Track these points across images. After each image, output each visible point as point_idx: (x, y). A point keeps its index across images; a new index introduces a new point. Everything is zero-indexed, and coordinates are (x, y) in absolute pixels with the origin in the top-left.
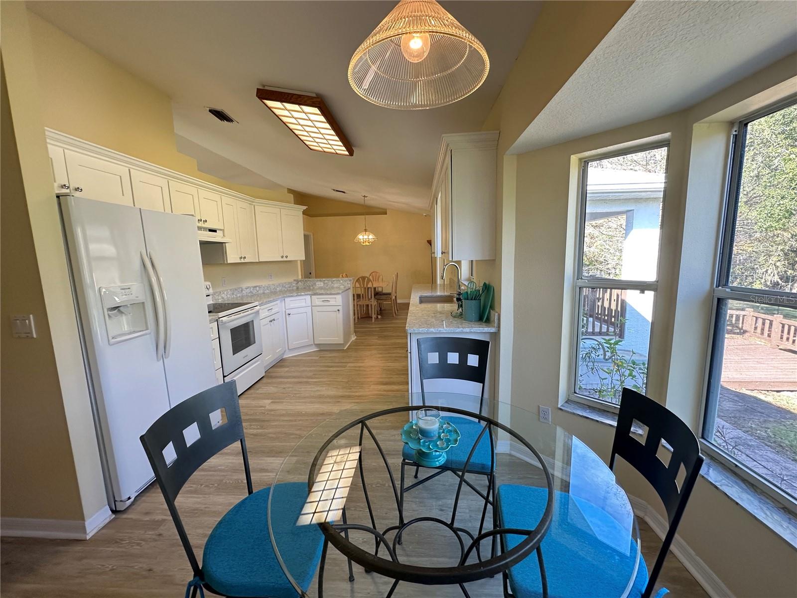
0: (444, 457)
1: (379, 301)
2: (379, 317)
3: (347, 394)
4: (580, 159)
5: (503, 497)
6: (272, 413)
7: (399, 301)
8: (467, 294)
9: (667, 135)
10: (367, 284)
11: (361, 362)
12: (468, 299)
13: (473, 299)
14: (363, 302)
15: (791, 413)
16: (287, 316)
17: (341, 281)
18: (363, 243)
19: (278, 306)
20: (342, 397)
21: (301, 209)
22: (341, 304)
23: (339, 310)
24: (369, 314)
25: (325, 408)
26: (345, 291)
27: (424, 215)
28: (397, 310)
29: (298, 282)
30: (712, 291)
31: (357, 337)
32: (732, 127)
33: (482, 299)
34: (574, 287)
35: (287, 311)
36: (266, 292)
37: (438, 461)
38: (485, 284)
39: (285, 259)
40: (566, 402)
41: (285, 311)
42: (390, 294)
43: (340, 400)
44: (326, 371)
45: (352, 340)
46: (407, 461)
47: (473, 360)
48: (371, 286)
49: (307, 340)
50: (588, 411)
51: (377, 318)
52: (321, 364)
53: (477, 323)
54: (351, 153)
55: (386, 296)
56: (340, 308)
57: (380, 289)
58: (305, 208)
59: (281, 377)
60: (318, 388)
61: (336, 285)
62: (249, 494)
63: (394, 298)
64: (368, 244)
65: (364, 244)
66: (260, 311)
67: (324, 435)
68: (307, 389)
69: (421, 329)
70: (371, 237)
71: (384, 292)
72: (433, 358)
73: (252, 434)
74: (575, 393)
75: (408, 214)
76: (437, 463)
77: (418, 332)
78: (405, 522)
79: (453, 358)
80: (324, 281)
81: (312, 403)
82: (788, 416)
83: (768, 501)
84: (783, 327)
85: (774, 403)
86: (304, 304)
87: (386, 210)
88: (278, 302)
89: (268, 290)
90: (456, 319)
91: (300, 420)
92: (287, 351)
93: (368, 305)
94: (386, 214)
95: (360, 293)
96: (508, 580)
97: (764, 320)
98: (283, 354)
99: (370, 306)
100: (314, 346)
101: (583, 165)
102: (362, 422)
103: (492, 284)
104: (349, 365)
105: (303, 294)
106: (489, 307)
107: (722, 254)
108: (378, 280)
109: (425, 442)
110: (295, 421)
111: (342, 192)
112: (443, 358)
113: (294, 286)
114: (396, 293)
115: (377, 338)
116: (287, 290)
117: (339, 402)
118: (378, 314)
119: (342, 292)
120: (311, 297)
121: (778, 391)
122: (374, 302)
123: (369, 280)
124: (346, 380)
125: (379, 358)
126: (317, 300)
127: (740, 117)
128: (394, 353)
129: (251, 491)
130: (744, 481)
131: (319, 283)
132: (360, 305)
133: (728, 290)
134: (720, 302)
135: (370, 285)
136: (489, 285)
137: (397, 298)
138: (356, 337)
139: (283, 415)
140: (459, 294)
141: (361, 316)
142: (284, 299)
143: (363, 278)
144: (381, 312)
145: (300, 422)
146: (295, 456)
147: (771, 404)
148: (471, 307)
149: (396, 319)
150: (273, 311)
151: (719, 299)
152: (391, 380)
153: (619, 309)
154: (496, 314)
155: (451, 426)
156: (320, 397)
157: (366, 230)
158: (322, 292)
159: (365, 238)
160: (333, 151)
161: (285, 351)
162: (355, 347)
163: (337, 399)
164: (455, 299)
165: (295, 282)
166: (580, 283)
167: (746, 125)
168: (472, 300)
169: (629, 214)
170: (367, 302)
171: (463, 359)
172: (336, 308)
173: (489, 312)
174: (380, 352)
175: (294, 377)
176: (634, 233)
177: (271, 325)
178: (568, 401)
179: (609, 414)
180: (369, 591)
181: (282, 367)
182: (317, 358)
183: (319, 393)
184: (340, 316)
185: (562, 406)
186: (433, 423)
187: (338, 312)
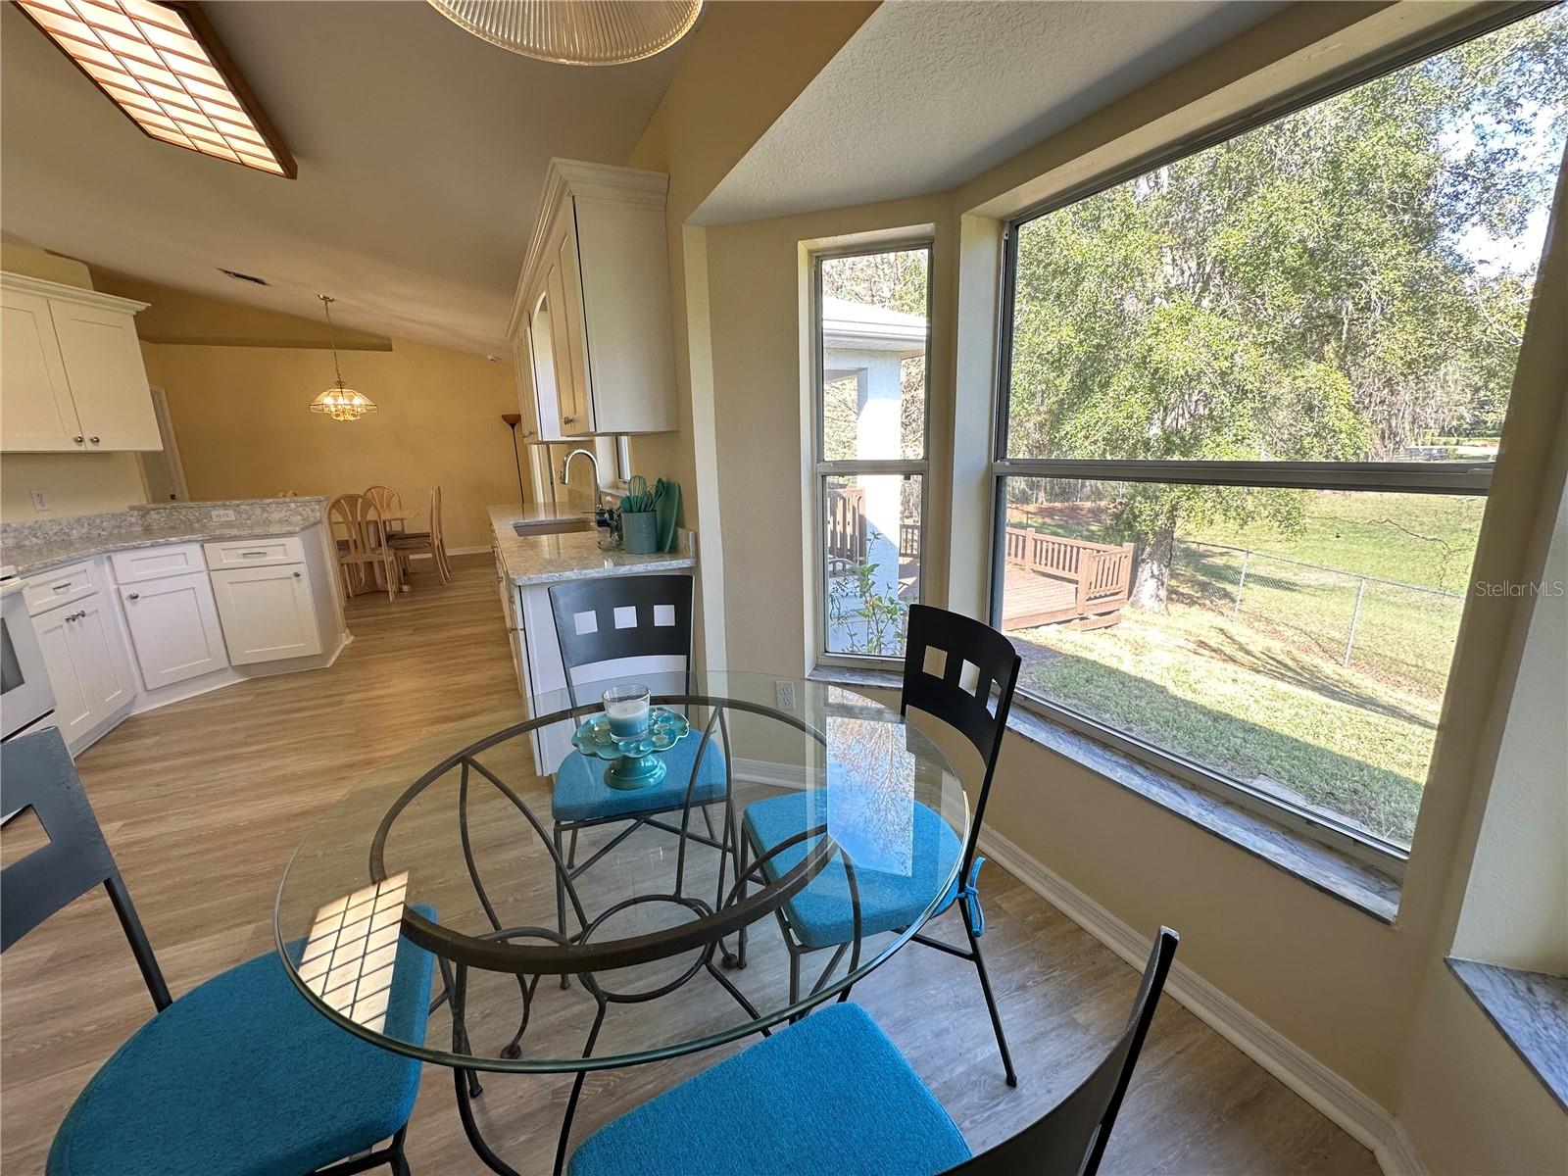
0: (661, 768)
1: (400, 553)
2: (406, 588)
3: (361, 757)
4: (810, 252)
5: (756, 820)
6: (136, 849)
7: (449, 552)
8: (630, 501)
9: (927, 228)
10: (364, 513)
11: (384, 687)
12: (632, 512)
13: (642, 509)
14: (357, 557)
15: (1051, 650)
16: (127, 603)
17: (293, 505)
18: (337, 415)
19: (88, 578)
20: (351, 766)
21: (133, 309)
22: (303, 559)
23: (297, 575)
24: (376, 584)
25: (306, 800)
26: (307, 528)
27: (490, 357)
28: (449, 571)
29: (148, 513)
30: (990, 467)
31: (355, 636)
32: (1003, 229)
33: (658, 508)
34: (813, 476)
35: (122, 587)
36: (27, 543)
37: (652, 776)
38: (660, 480)
39: (90, 447)
40: (814, 669)
41: (119, 591)
42: (427, 536)
43: (345, 774)
44: (283, 721)
45: (342, 646)
46: (563, 823)
47: (664, 616)
48: (376, 518)
49: (208, 659)
50: (847, 675)
51: (401, 591)
52: (265, 710)
53: (654, 556)
54: (291, 171)
55: (418, 540)
56: (302, 569)
57: (396, 527)
58: (142, 306)
59: (141, 761)
60: (274, 763)
61: (276, 516)
62: (160, 1010)
63: (437, 542)
64: (352, 418)
65: (341, 418)
66: (25, 592)
67: (320, 854)
68: (238, 772)
69: (544, 576)
70: (359, 401)
71: (407, 532)
72: (586, 623)
73: (77, 916)
74: (826, 652)
75: (451, 354)
76: (651, 780)
77: (539, 581)
78: (590, 922)
79: (626, 618)
80: (238, 506)
81: (259, 797)
82: (1048, 654)
83: (1058, 728)
84: (1036, 542)
85: (1034, 642)
86: (183, 567)
87: (389, 340)
88: (89, 564)
89: (35, 536)
90: (611, 553)
91: (235, 844)
92: (142, 695)
93: (371, 564)
94: (391, 350)
95: (347, 538)
96: (791, 930)
97: (1017, 536)
98: (131, 704)
99: (376, 565)
100: (230, 670)
101: (814, 262)
102: (465, 759)
103: (675, 480)
104: (350, 697)
105: (174, 539)
106: (673, 524)
107: (999, 413)
108: (388, 506)
109: (627, 744)
110: (222, 847)
111: (256, 280)
112: (605, 620)
113: (132, 525)
114: (440, 532)
115: (411, 632)
116: (111, 534)
117: (344, 778)
118: (400, 583)
119: (303, 530)
120: (202, 546)
121: (1037, 627)
122: (387, 555)
123: (368, 504)
124: (352, 731)
125: (426, 670)
126: (226, 554)
127: (1009, 215)
128: (463, 656)
129: (163, 998)
130: (1035, 714)
131: (222, 512)
132: (348, 564)
133: (1007, 463)
134: (1000, 480)
135: (372, 516)
136: (669, 484)
137: (445, 546)
138: (352, 637)
139: (177, 845)
140: (601, 513)
141: (353, 591)
142: (109, 558)
143: (352, 500)
144: (406, 576)
145: (239, 847)
146: (249, 923)
147: (1031, 643)
148: (637, 526)
149: (450, 589)
150: (75, 591)
151: (998, 477)
152: (468, 708)
153: (857, 534)
154: (691, 533)
155: (665, 711)
156: (285, 779)
157: (341, 385)
158: (234, 532)
159: (341, 403)
160: (230, 155)
161: (135, 697)
162: (353, 658)
163: (337, 774)
164: (593, 524)
165: (136, 513)
166: (821, 468)
167: (1017, 227)
168: (640, 511)
169: (861, 373)
170: (369, 556)
171: (645, 616)
172: (290, 571)
173: (675, 533)
174: (428, 658)
175: (185, 754)
176: (871, 404)
177: (71, 628)
178: (817, 667)
179: (875, 673)
180: (520, 1094)
181: (132, 737)
182: (250, 698)
183: (278, 773)
184: (304, 588)
185: (810, 675)
186: (638, 708)
187: (294, 579)
